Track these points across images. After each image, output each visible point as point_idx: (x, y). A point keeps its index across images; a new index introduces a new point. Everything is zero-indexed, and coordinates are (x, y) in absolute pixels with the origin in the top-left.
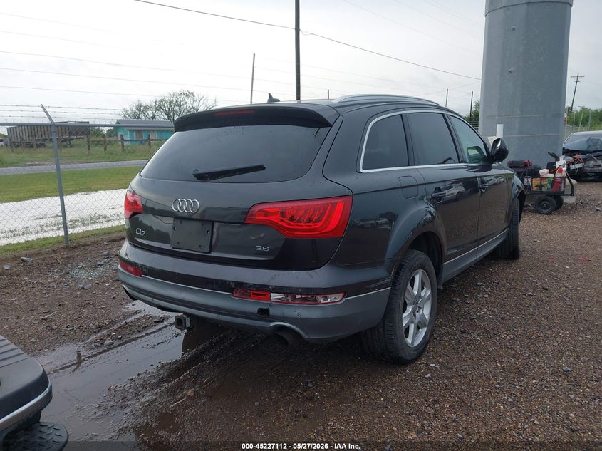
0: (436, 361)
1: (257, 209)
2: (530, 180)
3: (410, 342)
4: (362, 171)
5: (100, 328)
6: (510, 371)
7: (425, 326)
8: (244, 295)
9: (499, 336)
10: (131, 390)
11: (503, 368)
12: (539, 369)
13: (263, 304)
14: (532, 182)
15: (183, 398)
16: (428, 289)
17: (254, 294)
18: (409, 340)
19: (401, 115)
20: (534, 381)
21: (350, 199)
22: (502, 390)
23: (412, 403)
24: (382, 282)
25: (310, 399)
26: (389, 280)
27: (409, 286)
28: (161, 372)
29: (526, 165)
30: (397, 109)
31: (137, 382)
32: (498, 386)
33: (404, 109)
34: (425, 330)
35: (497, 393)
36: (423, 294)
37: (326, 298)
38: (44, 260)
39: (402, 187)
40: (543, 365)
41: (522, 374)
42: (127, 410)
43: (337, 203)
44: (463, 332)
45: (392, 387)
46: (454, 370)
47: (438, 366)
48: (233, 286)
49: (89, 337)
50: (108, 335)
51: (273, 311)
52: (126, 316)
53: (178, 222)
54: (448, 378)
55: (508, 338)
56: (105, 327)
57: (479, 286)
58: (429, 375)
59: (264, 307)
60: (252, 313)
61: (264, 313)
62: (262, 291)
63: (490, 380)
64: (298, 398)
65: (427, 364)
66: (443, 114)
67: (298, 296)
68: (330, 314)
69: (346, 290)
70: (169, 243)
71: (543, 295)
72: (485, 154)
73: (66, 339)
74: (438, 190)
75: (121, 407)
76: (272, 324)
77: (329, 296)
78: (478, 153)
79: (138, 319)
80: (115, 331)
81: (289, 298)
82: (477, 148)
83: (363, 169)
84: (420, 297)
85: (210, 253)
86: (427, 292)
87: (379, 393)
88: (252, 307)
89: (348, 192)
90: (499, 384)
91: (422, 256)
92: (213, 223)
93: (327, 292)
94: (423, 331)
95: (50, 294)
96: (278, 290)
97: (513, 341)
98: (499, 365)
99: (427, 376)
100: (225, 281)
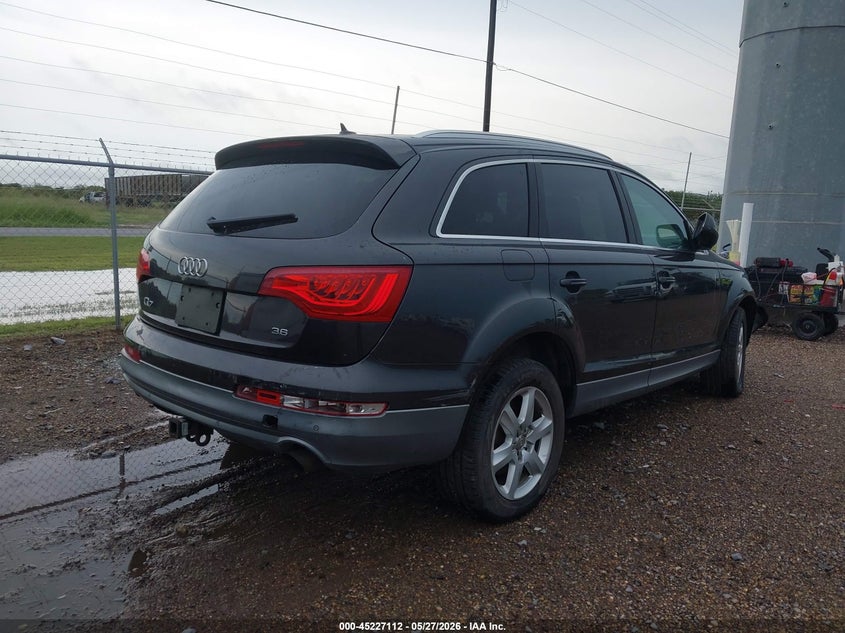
0: (545, 523)
1: (273, 275)
2: (786, 287)
3: (507, 492)
4: (439, 233)
5: (107, 434)
6: (650, 550)
7: (539, 472)
8: (252, 396)
9: (656, 500)
10: (107, 516)
11: (641, 545)
12: (696, 551)
13: (270, 409)
14: (789, 290)
15: (170, 533)
16: (547, 417)
17: (261, 395)
18: (506, 489)
19: (526, 163)
20: (678, 568)
21: (409, 270)
22: (624, 574)
23: (482, 577)
24: (455, 396)
25: (340, 555)
26: (467, 393)
27: (508, 409)
28: (158, 497)
29: (781, 264)
30: (519, 156)
31: (121, 507)
32: (620, 568)
33: (534, 156)
34: (538, 477)
35: (615, 577)
36: (536, 424)
37: (358, 409)
38: (80, 343)
39: (503, 264)
40: (704, 547)
41: (664, 556)
42: (89, 541)
43: (385, 274)
44: (605, 489)
45: (465, 553)
46: (566, 539)
47: (544, 531)
48: (236, 382)
49: (88, 443)
50: (114, 444)
51: (282, 421)
52: (149, 422)
53: (187, 289)
54: (551, 549)
55: (669, 504)
56: (115, 433)
57: (660, 428)
58: (524, 542)
59: (272, 415)
60: (257, 422)
61: (271, 421)
62: (271, 391)
63: (613, 558)
64: (324, 551)
65: (531, 527)
66: (608, 171)
67: (321, 403)
68: (361, 430)
69: (391, 400)
70: (173, 319)
71: (751, 452)
72: (686, 236)
73: (58, 443)
74: (572, 274)
75: (83, 536)
76: (281, 439)
77: (363, 406)
78: (674, 235)
79: (163, 427)
80: (125, 439)
81: (307, 404)
82: (675, 228)
83: (443, 232)
84: (531, 427)
85: (217, 333)
86: (545, 422)
87: (442, 558)
88: (256, 412)
89: (405, 260)
90: (623, 565)
91: (536, 368)
92: (224, 292)
93: (360, 399)
94: (534, 481)
95: (65, 386)
96: (293, 391)
97: (673, 509)
98: (636, 539)
99: (521, 543)
100: (227, 374)
